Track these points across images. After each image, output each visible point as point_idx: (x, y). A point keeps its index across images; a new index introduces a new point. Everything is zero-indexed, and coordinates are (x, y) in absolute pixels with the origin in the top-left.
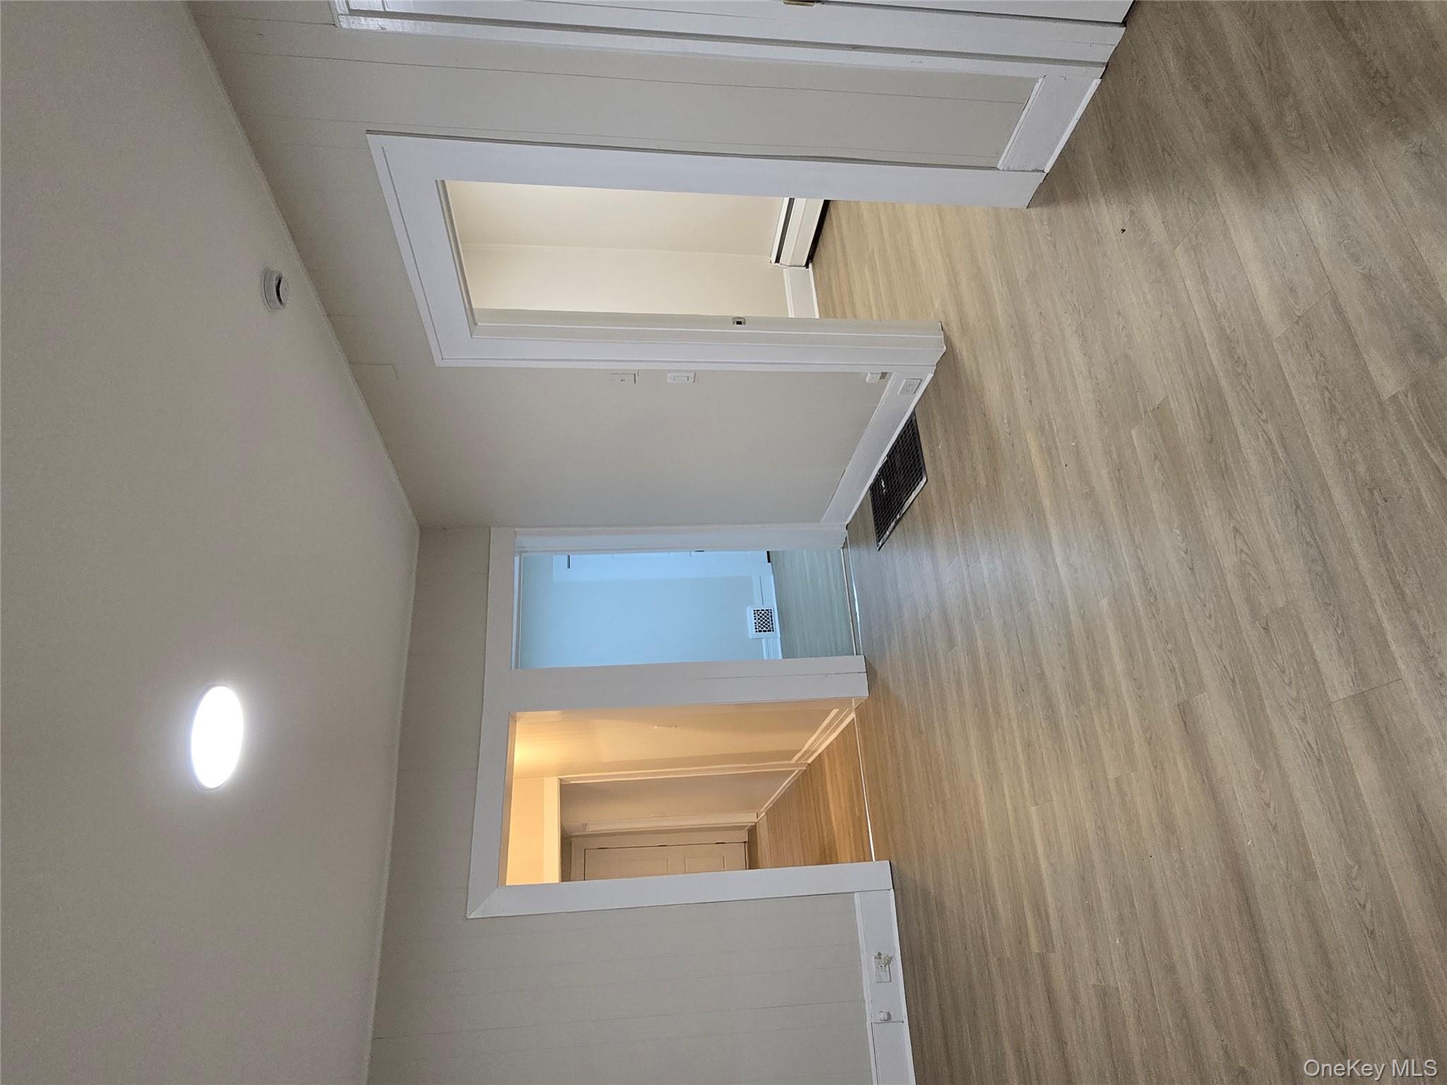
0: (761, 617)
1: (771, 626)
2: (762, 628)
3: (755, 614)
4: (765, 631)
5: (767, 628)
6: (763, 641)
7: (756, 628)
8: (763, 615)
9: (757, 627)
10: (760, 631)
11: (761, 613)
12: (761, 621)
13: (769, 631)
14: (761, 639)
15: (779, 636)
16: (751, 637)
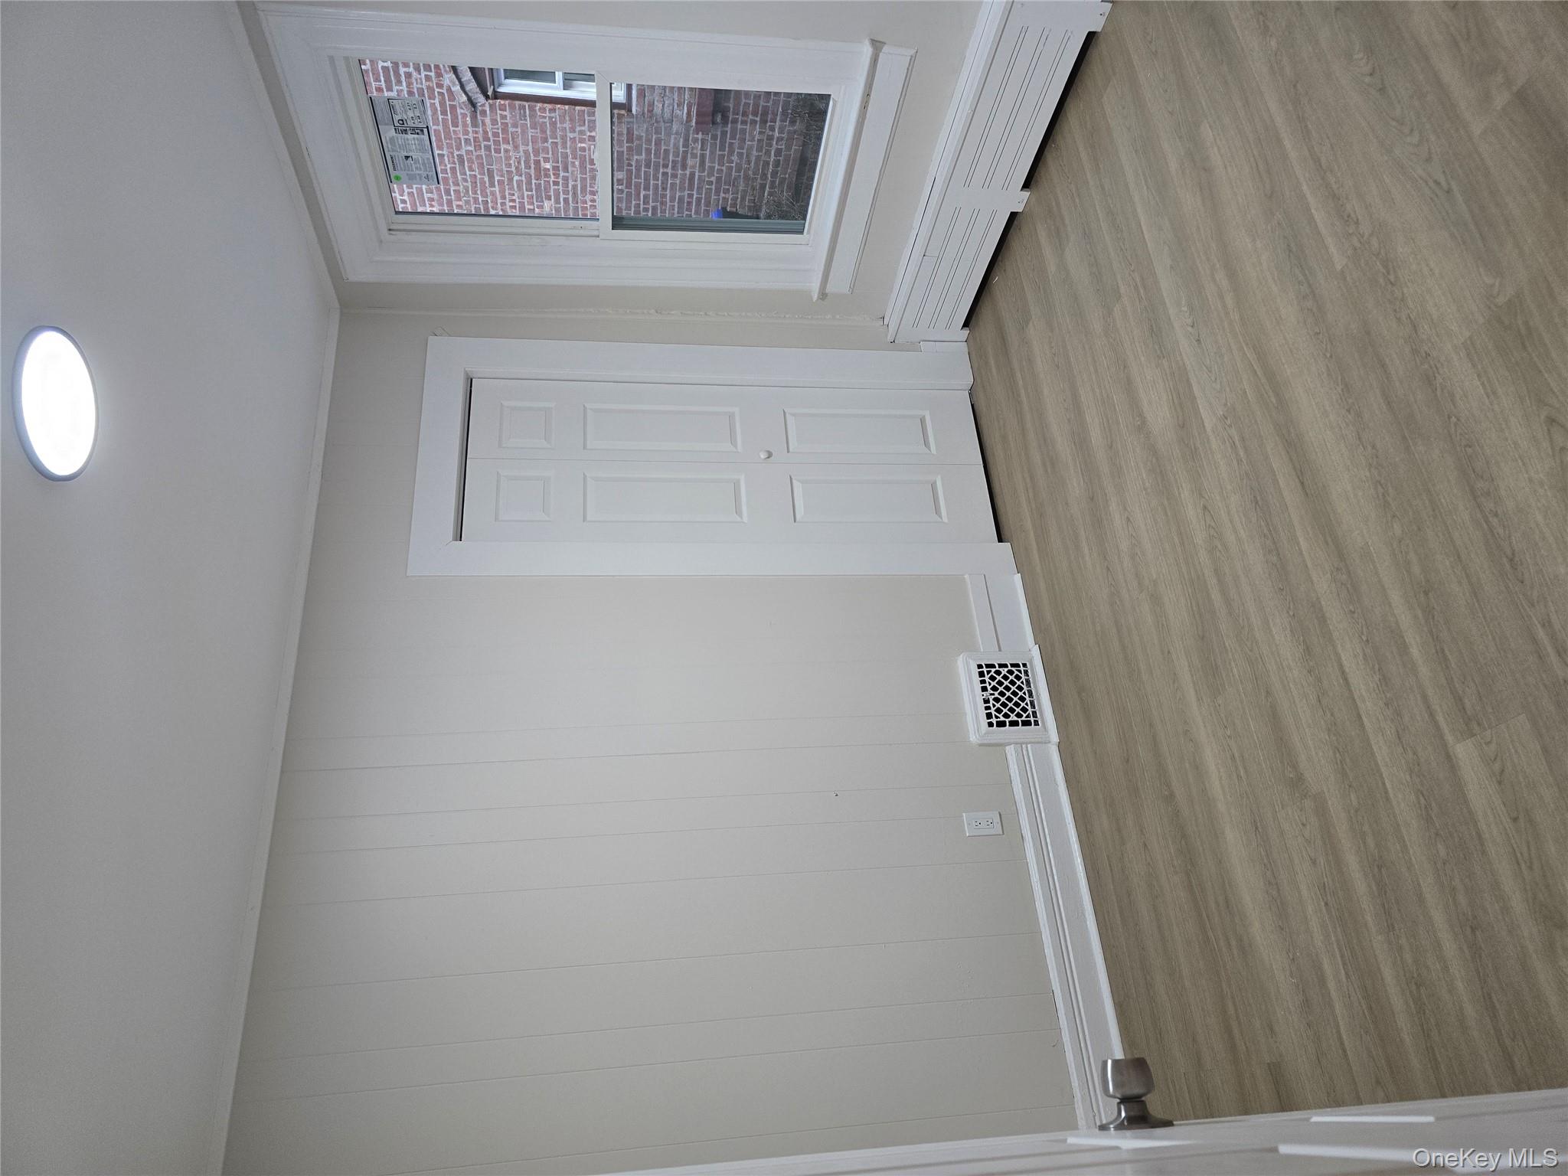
0: (1000, 683)
1: (1030, 711)
2: (1006, 716)
3: (981, 674)
4: (1014, 724)
5: (1019, 715)
6: (1010, 750)
7: (989, 716)
8: (1005, 678)
9: (993, 711)
10: (1001, 724)
11: (998, 673)
12: (1002, 694)
13: (1026, 723)
14: (1003, 745)
15: (1054, 736)
16: (973, 738)
